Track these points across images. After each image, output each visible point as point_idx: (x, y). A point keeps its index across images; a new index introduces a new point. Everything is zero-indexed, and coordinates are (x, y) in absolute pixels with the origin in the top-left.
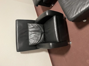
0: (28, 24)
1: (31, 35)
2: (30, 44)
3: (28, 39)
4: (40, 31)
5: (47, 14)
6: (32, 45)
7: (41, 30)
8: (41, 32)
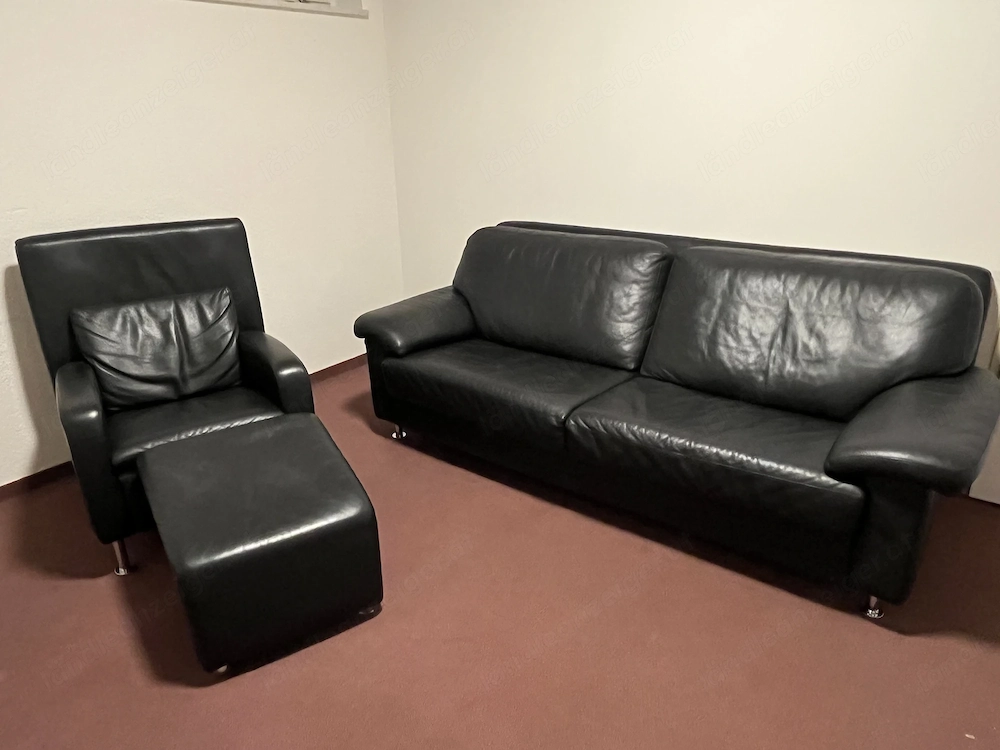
0: (226, 291)
1: (154, 315)
2: (84, 315)
3: (117, 300)
4: (188, 370)
5: (286, 372)
6: (77, 331)
7: (194, 376)
8: (184, 379)
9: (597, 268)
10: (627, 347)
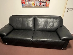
9: (27, 20)
10: (32, 28)
